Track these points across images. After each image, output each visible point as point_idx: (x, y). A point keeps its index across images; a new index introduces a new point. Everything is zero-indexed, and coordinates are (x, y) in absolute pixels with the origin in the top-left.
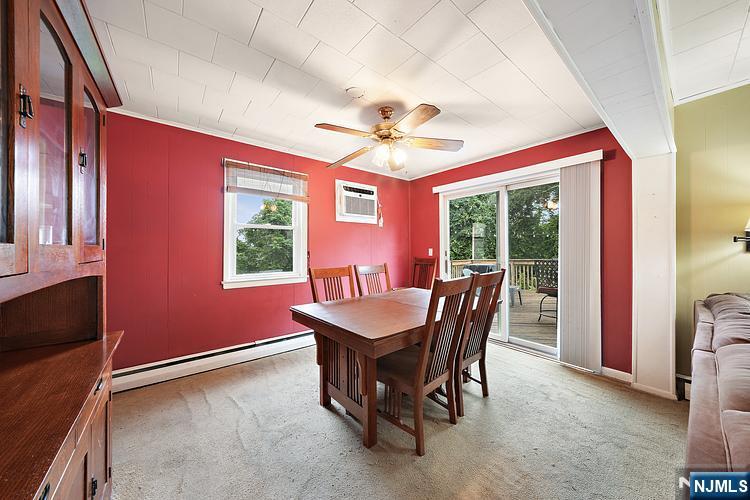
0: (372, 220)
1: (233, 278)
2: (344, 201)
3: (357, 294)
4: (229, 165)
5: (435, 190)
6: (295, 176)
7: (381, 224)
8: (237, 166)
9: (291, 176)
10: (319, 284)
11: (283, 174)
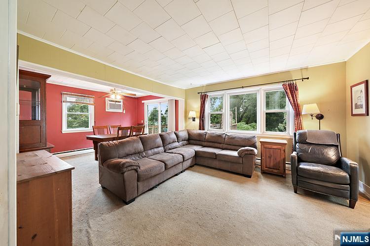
0: (121, 111)
1: (65, 130)
2: (109, 105)
3: (109, 133)
4: (64, 94)
5: (143, 102)
6: (90, 97)
7: (124, 112)
8: (67, 94)
9: (88, 97)
10: (96, 130)
11: (85, 96)
